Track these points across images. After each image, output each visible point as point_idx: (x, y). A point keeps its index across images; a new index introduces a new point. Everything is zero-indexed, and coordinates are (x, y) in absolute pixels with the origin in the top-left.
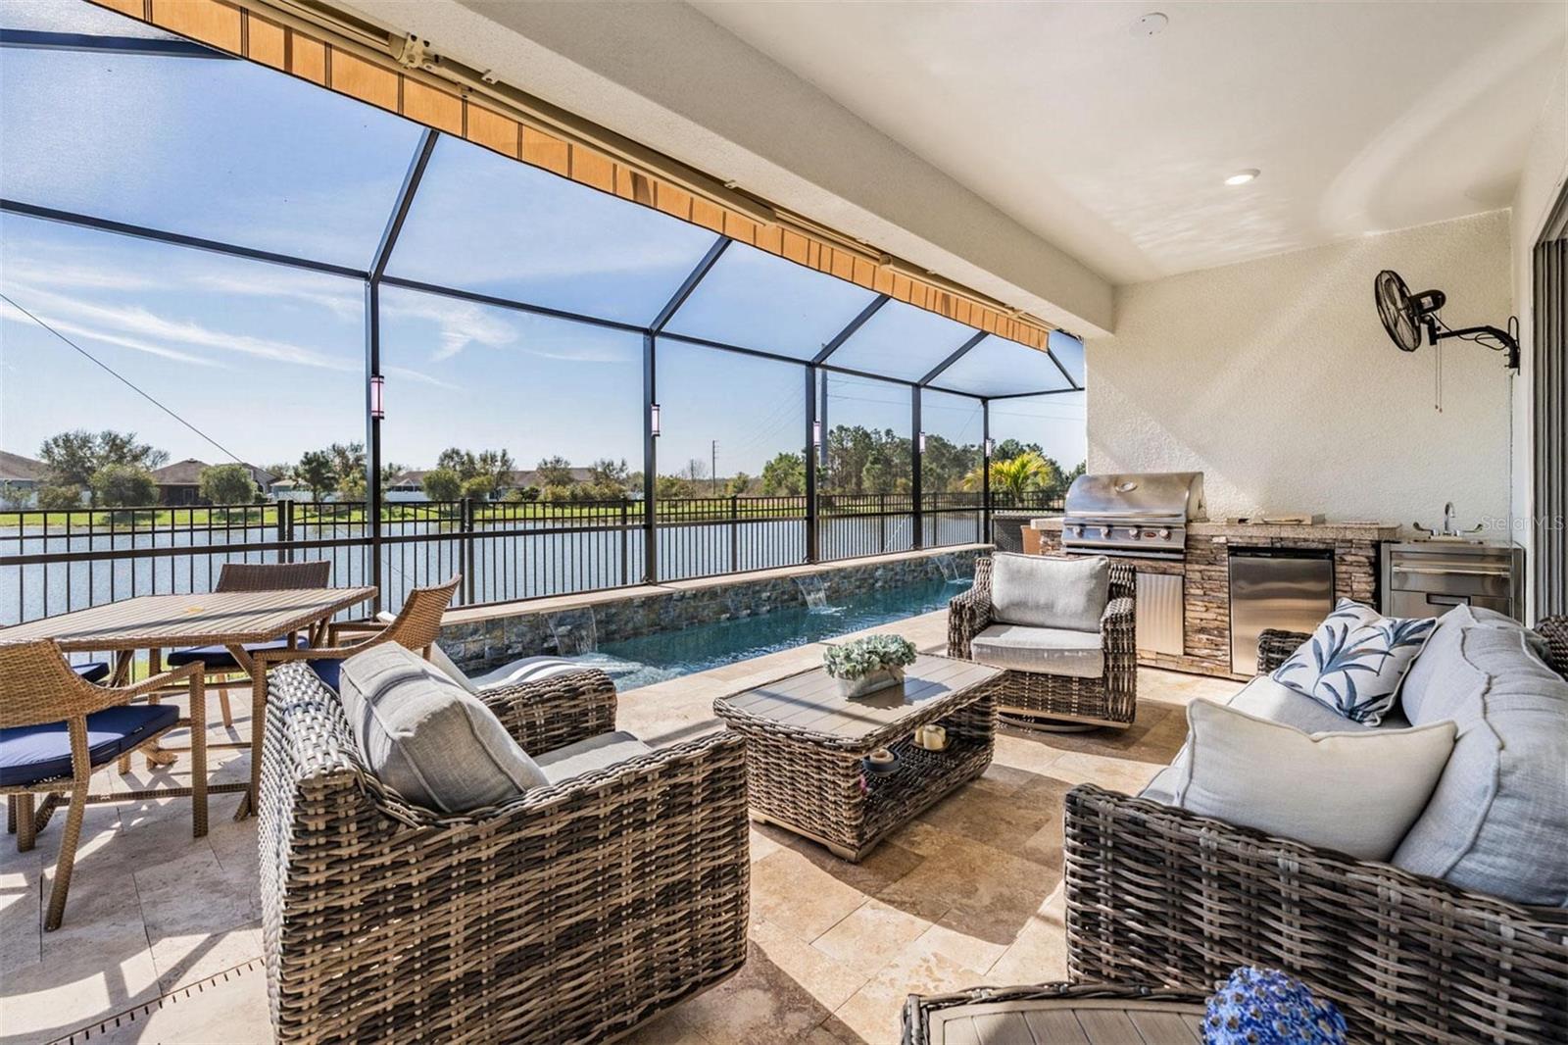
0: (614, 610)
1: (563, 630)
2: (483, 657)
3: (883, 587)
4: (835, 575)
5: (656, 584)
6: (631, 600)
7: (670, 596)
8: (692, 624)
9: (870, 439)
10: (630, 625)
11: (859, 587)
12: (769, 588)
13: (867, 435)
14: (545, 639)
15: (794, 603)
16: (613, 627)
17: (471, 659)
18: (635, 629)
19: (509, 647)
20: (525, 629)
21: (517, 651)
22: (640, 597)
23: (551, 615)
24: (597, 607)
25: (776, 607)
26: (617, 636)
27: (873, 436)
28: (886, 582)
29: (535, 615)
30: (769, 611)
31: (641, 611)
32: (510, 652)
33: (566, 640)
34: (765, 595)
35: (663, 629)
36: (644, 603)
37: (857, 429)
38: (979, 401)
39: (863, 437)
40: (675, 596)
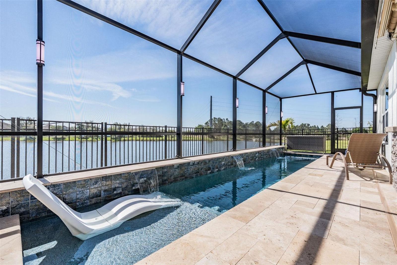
0: (165, 170)
1: (142, 180)
2: (100, 196)
3: (258, 160)
4: (244, 155)
5: (181, 158)
6: (173, 166)
7: (189, 163)
8: (197, 175)
9: (222, 121)
10: (172, 177)
11: (251, 160)
12: (224, 160)
13: (222, 120)
14: (133, 185)
15: (232, 166)
16: (165, 178)
17: (93, 198)
18: (175, 178)
19: (115, 189)
20: (123, 181)
21: (119, 192)
22: (177, 164)
23: (136, 173)
24: (158, 169)
25: (226, 168)
26: (167, 182)
27: (223, 120)
28: (259, 158)
29: (129, 173)
30: (224, 169)
31: (177, 170)
32: (115, 192)
33: (144, 185)
34: (223, 163)
35: (186, 178)
36: (178, 167)
37: (219, 118)
38: (279, 99)
39: (220, 120)
40: (191, 164)
